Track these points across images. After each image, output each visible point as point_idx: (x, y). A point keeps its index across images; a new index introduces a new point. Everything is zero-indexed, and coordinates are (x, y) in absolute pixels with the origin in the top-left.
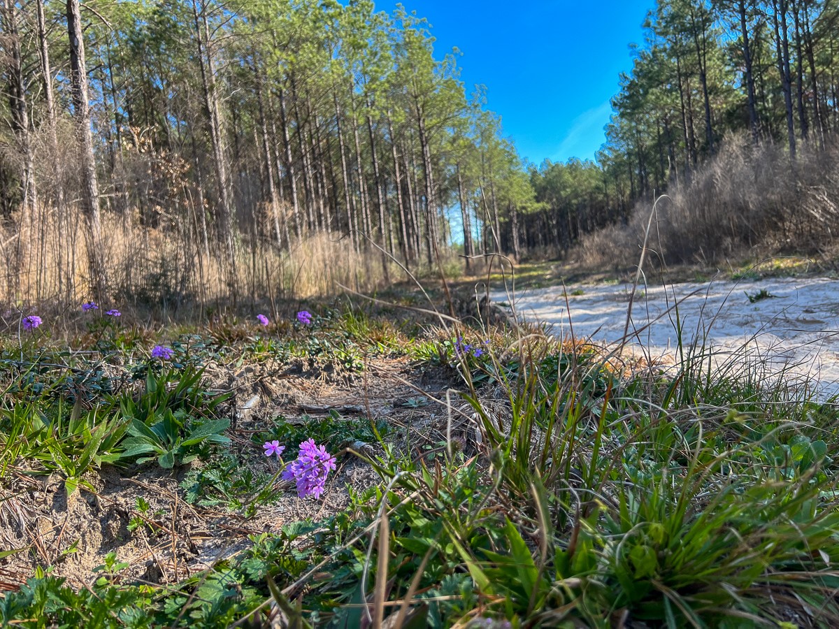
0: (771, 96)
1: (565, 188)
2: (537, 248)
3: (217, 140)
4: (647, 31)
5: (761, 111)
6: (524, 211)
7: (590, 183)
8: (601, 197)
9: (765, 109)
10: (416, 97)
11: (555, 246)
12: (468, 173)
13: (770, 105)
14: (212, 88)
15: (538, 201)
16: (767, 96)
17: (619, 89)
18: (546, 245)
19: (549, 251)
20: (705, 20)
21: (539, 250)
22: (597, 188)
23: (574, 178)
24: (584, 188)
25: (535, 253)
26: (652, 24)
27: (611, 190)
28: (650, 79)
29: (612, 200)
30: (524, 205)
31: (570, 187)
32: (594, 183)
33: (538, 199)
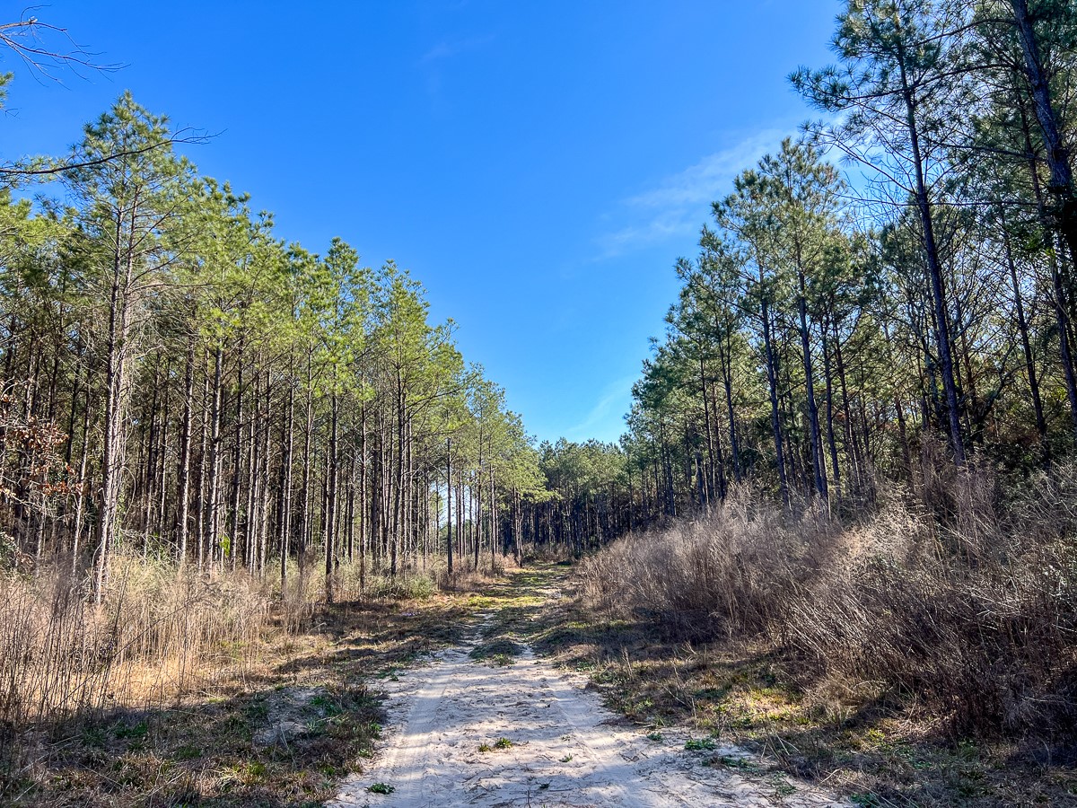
0: (800, 414)
1: (583, 474)
2: (545, 547)
3: (114, 410)
4: (669, 325)
5: (790, 429)
6: (530, 499)
7: (612, 471)
8: (624, 490)
9: (795, 429)
10: (398, 368)
11: (568, 545)
12: (460, 453)
13: (800, 425)
14: (121, 343)
15: (548, 489)
16: (796, 414)
17: (642, 377)
18: (558, 541)
19: (560, 551)
20: (731, 325)
21: (548, 548)
22: (620, 477)
23: (594, 463)
24: (604, 476)
25: (542, 552)
26: (675, 320)
27: (636, 482)
28: (670, 380)
29: (637, 493)
30: (531, 491)
31: (588, 474)
32: (617, 471)
33: (549, 487)
